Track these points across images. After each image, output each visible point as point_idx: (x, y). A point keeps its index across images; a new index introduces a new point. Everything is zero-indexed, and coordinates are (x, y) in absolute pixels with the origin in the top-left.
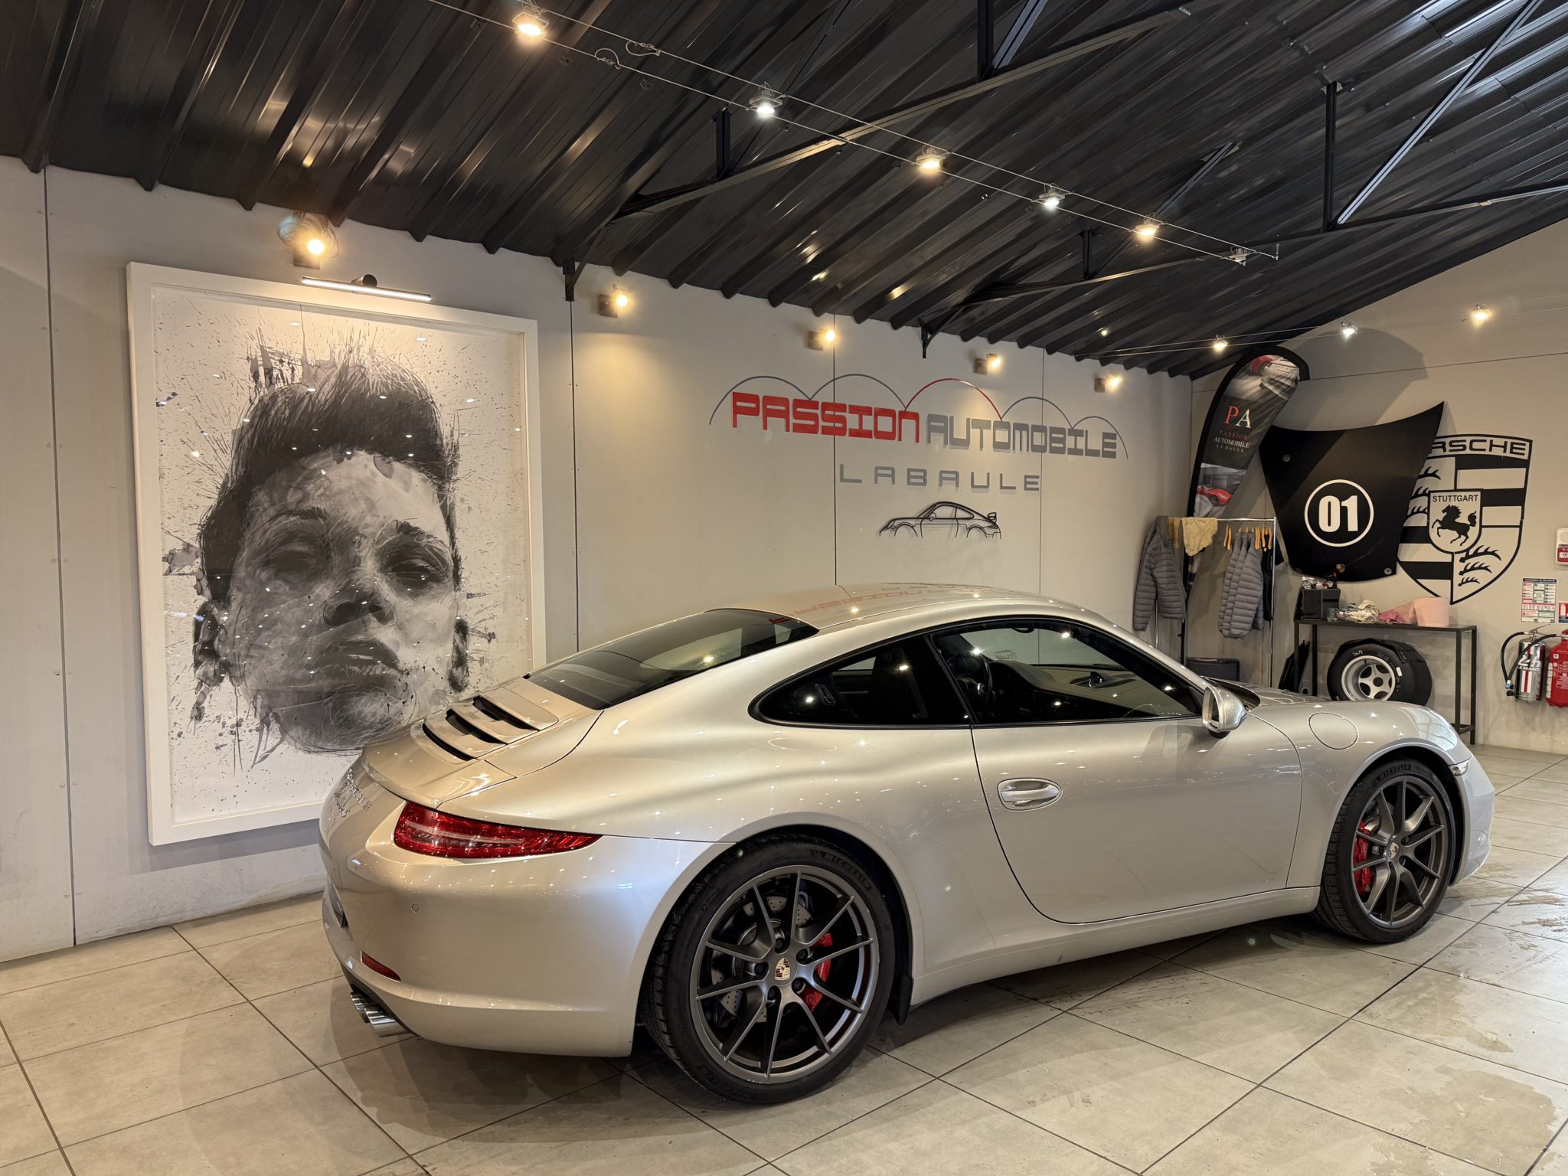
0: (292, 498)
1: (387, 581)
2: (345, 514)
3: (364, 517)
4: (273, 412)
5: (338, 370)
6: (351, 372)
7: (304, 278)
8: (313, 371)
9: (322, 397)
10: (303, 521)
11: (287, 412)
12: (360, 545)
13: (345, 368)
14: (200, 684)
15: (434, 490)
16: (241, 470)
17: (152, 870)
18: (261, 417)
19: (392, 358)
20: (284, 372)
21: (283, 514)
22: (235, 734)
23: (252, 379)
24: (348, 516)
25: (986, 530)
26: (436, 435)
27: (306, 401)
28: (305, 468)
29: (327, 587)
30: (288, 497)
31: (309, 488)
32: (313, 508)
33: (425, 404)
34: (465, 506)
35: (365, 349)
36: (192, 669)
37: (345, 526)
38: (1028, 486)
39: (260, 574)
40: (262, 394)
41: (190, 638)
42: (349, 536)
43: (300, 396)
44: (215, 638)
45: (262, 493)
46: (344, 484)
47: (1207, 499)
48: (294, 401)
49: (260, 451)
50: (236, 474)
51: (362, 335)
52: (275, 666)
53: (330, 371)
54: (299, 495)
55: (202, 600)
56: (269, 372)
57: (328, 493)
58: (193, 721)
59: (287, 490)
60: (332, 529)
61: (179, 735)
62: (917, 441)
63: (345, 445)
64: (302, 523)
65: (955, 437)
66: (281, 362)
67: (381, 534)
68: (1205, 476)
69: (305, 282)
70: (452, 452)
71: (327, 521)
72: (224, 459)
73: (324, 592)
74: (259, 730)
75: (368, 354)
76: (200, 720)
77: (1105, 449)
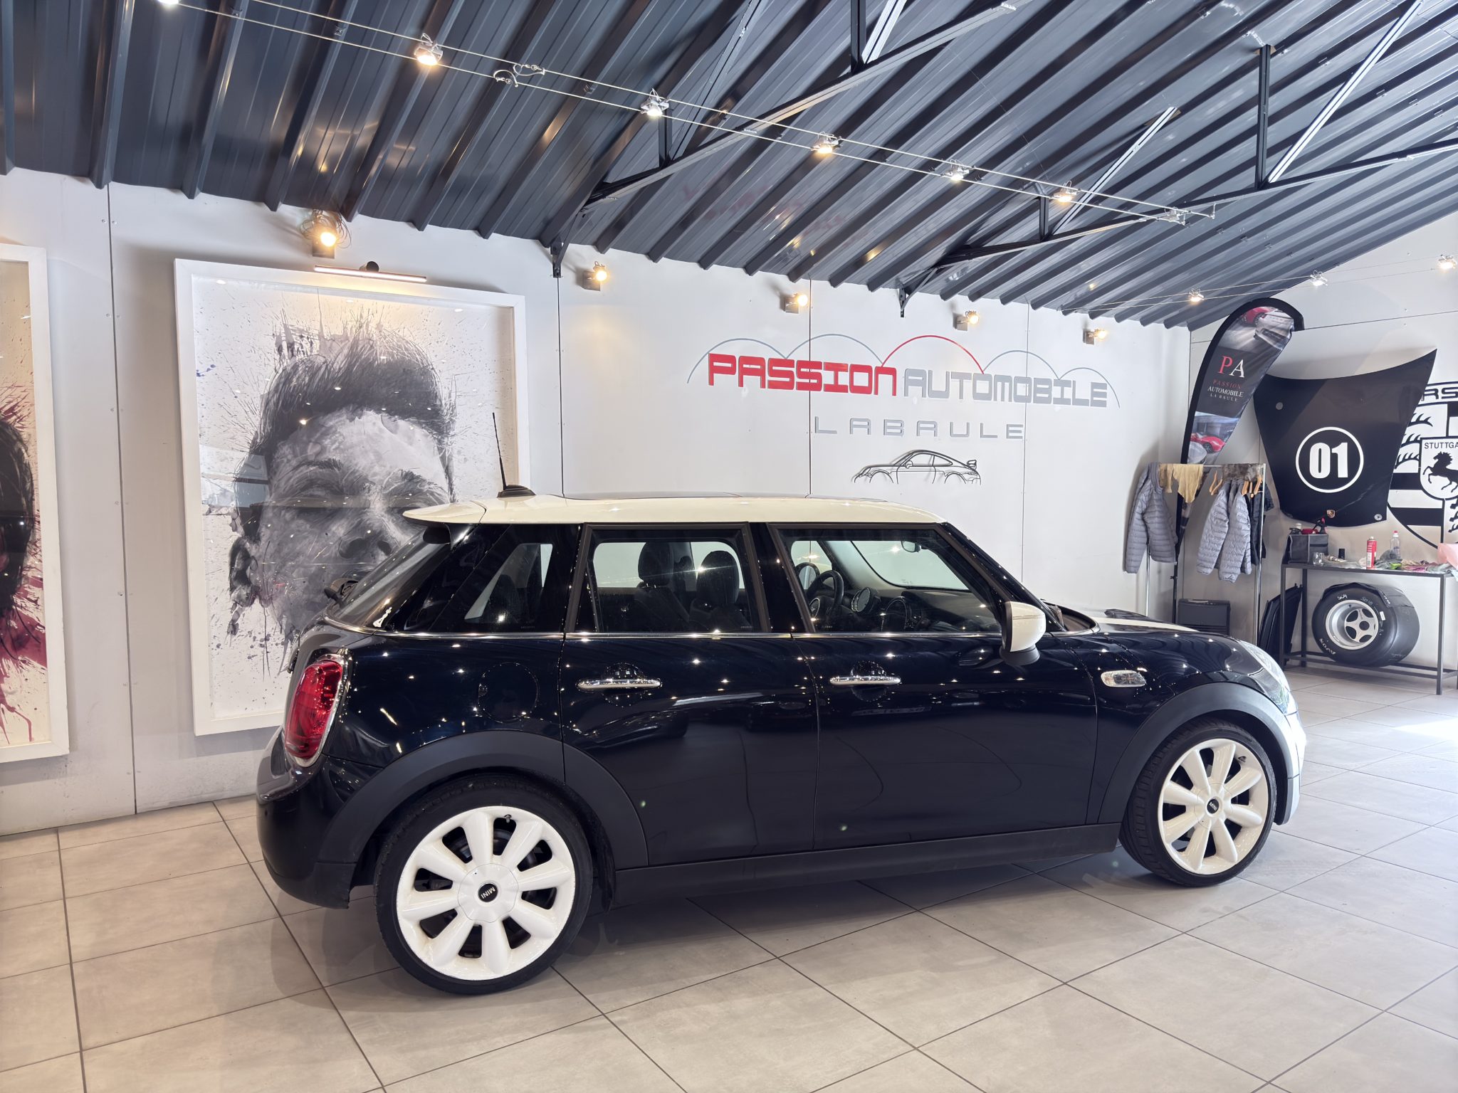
0: (311, 450)
1: (393, 521)
2: (356, 465)
3: (373, 467)
4: (295, 380)
5: (350, 343)
6: (360, 342)
7: (316, 266)
8: (328, 344)
9: (336, 366)
10: (321, 470)
11: (307, 379)
12: (369, 491)
13: (356, 342)
14: (235, 604)
15: (435, 444)
16: (269, 428)
17: (198, 756)
18: (284, 384)
19: (397, 332)
20: (304, 345)
21: (304, 465)
22: (264, 646)
23: (277, 352)
24: (359, 465)
25: (966, 476)
26: (436, 396)
27: (323, 369)
28: (323, 426)
29: (341, 525)
30: (309, 451)
31: (326, 443)
32: (330, 459)
33: (426, 371)
34: (461, 457)
35: (373, 326)
36: (229, 592)
37: (357, 474)
38: (1011, 434)
39: (284, 515)
40: (285, 364)
41: (227, 568)
42: (360, 484)
43: (318, 365)
44: (247, 568)
45: (287, 446)
46: (355, 440)
47: (1201, 446)
48: (313, 371)
49: (284, 412)
50: (264, 431)
51: (370, 313)
52: (297, 591)
53: (343, 344)
54: (318, 448)
55: (237, 535)
56: (291, 346)
57: (342, 447)
58: (229, 635)
59: (307, 443)
60: (345, 477)
61: (218, 646)
62: (894, 394)
63: (357, 406)
64: (320, 472)
65: (933, 389)
66: (301, 337)
67: (388, 481)
68: (1198, 424)
69: (317, 269)
70: (450, 412)
71: (341, 471)
72: (254, 420)
73: (339, 530)
74: (285, 644)
75: (376, 329)
76: (235, 634)
77: (1095, 399)
